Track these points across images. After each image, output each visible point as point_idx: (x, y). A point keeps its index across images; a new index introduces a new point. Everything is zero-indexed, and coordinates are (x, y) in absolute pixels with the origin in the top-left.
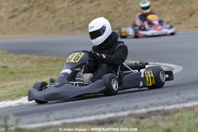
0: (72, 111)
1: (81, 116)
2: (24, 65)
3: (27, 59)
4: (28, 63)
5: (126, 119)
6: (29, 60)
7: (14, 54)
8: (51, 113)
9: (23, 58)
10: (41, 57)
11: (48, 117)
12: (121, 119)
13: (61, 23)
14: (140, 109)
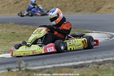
0: (57, 60)
1: (63, 63)
2: (25, 32)
3: (26, 28)
4: (27, 31)
5: (90, 65)
6: (27, 29)
7: (18, 25)
8: (44, 60)
9: (24, 27)
10: (34, 27)
11: (43, 63)
12: (87, 65)
13: (46, 7)
14: (99, 59)
